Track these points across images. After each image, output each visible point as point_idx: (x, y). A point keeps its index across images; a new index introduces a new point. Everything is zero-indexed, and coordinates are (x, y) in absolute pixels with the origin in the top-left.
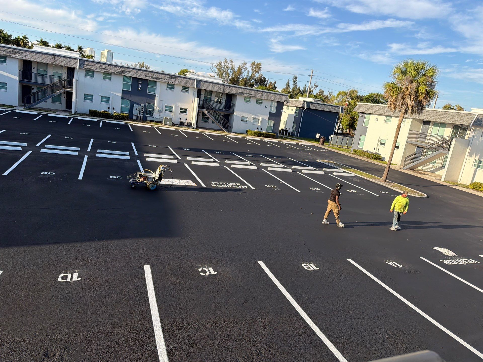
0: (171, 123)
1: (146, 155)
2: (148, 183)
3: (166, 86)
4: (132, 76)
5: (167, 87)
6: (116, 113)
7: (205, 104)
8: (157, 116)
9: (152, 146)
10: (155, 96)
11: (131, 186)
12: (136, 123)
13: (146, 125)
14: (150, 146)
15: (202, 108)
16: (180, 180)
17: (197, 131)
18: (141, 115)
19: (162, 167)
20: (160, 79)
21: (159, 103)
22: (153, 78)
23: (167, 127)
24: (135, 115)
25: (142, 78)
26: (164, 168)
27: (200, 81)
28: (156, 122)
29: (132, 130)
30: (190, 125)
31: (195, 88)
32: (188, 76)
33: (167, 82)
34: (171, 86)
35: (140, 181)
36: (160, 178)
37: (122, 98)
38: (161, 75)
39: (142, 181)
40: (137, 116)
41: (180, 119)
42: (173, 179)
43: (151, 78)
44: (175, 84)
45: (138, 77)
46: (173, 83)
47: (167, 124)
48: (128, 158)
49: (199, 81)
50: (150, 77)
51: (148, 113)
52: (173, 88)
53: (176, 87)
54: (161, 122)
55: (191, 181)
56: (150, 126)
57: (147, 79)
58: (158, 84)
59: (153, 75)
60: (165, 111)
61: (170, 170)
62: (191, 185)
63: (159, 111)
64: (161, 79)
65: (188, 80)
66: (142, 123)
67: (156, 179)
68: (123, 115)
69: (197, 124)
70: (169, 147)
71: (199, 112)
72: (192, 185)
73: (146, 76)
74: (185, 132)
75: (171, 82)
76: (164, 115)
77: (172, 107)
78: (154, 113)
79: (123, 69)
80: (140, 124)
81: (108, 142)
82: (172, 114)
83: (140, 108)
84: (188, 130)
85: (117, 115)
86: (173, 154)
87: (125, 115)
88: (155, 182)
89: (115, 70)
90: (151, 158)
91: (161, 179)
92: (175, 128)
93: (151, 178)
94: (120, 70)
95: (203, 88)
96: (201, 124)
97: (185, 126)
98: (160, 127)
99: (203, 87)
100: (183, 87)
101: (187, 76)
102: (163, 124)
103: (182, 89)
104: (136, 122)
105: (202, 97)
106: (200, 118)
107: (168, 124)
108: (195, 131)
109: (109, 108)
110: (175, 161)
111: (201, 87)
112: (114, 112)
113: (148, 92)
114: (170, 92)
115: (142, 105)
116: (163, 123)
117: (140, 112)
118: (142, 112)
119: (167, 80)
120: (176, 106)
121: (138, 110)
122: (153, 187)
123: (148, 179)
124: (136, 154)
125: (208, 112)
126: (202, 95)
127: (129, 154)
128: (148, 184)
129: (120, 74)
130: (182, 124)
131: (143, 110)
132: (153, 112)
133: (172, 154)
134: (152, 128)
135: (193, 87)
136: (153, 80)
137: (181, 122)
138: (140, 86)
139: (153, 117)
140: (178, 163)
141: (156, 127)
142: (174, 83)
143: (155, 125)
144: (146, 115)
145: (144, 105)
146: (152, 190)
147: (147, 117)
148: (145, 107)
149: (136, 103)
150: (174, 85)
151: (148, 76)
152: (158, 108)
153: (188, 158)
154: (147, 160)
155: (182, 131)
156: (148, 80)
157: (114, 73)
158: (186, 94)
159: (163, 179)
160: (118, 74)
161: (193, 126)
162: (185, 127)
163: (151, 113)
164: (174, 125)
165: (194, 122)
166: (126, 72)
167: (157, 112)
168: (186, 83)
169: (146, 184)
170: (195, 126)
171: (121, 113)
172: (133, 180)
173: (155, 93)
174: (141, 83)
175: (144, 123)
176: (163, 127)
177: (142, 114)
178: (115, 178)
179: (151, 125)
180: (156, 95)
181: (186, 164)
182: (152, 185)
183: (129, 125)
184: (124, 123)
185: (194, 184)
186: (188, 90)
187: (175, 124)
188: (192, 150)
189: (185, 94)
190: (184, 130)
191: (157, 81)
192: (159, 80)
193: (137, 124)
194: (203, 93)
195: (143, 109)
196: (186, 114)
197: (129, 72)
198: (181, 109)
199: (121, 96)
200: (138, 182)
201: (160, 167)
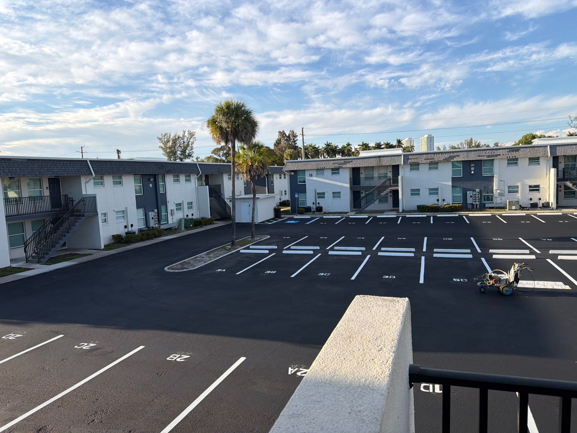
0: (518, 207)
1: (491, 251)
2: (500, 286)
3: (506, 162)
4: (462, 160)
5: (508, 164)
6: (447, 205)
7: (566, 174)
8: (497, 201)
9: (497, 239)
10: (493, 177)
11: (480, 290)
12: (472, 214)
13: (484, 213)
14: (494, 239)
15: (562, 181)
16: (544, 282)
17: (559, 212)
18: (477, 203)
19: (517, 266)
20: (497, 155)
21: (499, 185)
22: (489, 156)
23: (513, 213)
24: (470, 204)
25: (475, 159)
26: (521, 267)
27: (556, 146)
28: (497, 208)
29: (468, 222)
30: (546, 206)
31: (548, 156)
32: (536, 144)
33: (507, 157)
34: (513, 161)
35: (491, 284)
36: (517, 280)
37: (453, 186)
38: (498, 151)
39: (493, 284)
40: (473, 205)
41: (531, 199)
42: (534, 281)
43: (486, 157)
44: (519, 157)
45: (470, 160)
46: (515, 157)
47: (513, 209)
48: (471, 256)
49: (553, 147)
50: (484, 156)
51: (486, 198)
52: (516, 163)
53: (519, 161)
54: (504, 208)
55: (561, 283)
56: (490, 215)
57: (480, 159)
58: (496, 163)
59: (489, 153)
60: (508, 192)
61: (528, 269)
62: (562, 288)
63: (499, 194)
64: (499, 155)
65: (537, 148)
66: (479, 212)
67: (511, 281)
68: (456, 206)
69: (557, 203)
70: (520, 239)
71: (558, 187)
72: (564, 288)
73: (479, 156)
74: (540, 217)
75: (513, 157)
76: (507, 199)
77: (518, 187)
78: (494, 198)
79: (452, 154)
80: (477, 214)
81: (444, 239)
82: (519, 195)
83: (475, 195)
84: (544, 212)
85: (448, 206)
86: (528, 248)
87: (457, 205)
88: (509, 285)
89: (442, 157)
90: (499, 254)
91: (518, 282)
92: (525, 213)
93: (504, 280)
94: (447, 157)
95: (562, 155)
96: (563, 202)
97: (539, 207)
98: (503, 215)
99: (560, 152)
100: (530, 159)
101: (533, 144)
102: (507, 210)
103: (529, 162)
104: (472, 211)
105: (561, 166)
106: (562, 194)
107: (515, 209)
108: (556, 212)
109: (438, 200)
110: (533, 257)
111: (557, 153)
112: (444, 204)
113: (483, 174)
114: (513, 168)
115: (478, 190)
116: (506, 208)
117: (475, 199)
118: (477, 198)
119: (507, 155)
120: (523, 185)
121: (473, 197)
122: (507, 291)
123: (500, 282)
124: (479, 251)
125: (574, 184)
126: (561, 163)
127: (470, 252)
128: (501, 288)
129: (448, 160)
130: (534, 206)
131: (478, 197)
132: (492, 197)
133: (526, 248)
134: (494, 216)
135: (544, 155)
136: (489, 158)
137: (532, 204)
138: (473, 169)
139: (493, 203)
140: (536, 258)
141: (498, 215)
142: (517, 157)
143: (497, 212)
144: (483, 202)
145: (480, 190)
146: (508, 295)
147: (485, 204)
148: (481, 192)
149: (470, 190)
150: (517, 159)
151: (482, 156)
152: (499, 191)
153: (550, 251)
154: (493, 257)
155: (536, 215)
156: (482, 160)
157: (441, 162)
158: (537, 167)
159: (520, 281)
160: (446, 161)
161: (552, 206)
162: (540, 209)
163: (490, 199)
164: (522, 208)
165: (552, 200)
166: (455, 157)
167: (498, 196)
168: (534, 153)
169: (498, 287)
170: (554, 206)
171: (453, 204)
172: (482, 283)
173: (493, 173)
174: (473, 165)
175: (482, 211)
176: (507, 213)
177: (479, 201)
178: (459, 280)
179: (491, 213)
180: (495, 176)
181: (549, 260)
182: (507, 288)
183: (464, 217)
184: (457, 215)
185: (567, 287)
186: (538, 162)
187: (524, 208)
188: (555, 239)
189: (534, 167)
190: (538, 214)
191: (494, 159)
192: (496, 158)
193: (474, 213)
194: (561, 160)
195: (479, 195)
196: (539, 192)
197: (458, 156)
198: (530, 187)
199: (451, 185)
200: (488, 285)
201: (515, 266)
